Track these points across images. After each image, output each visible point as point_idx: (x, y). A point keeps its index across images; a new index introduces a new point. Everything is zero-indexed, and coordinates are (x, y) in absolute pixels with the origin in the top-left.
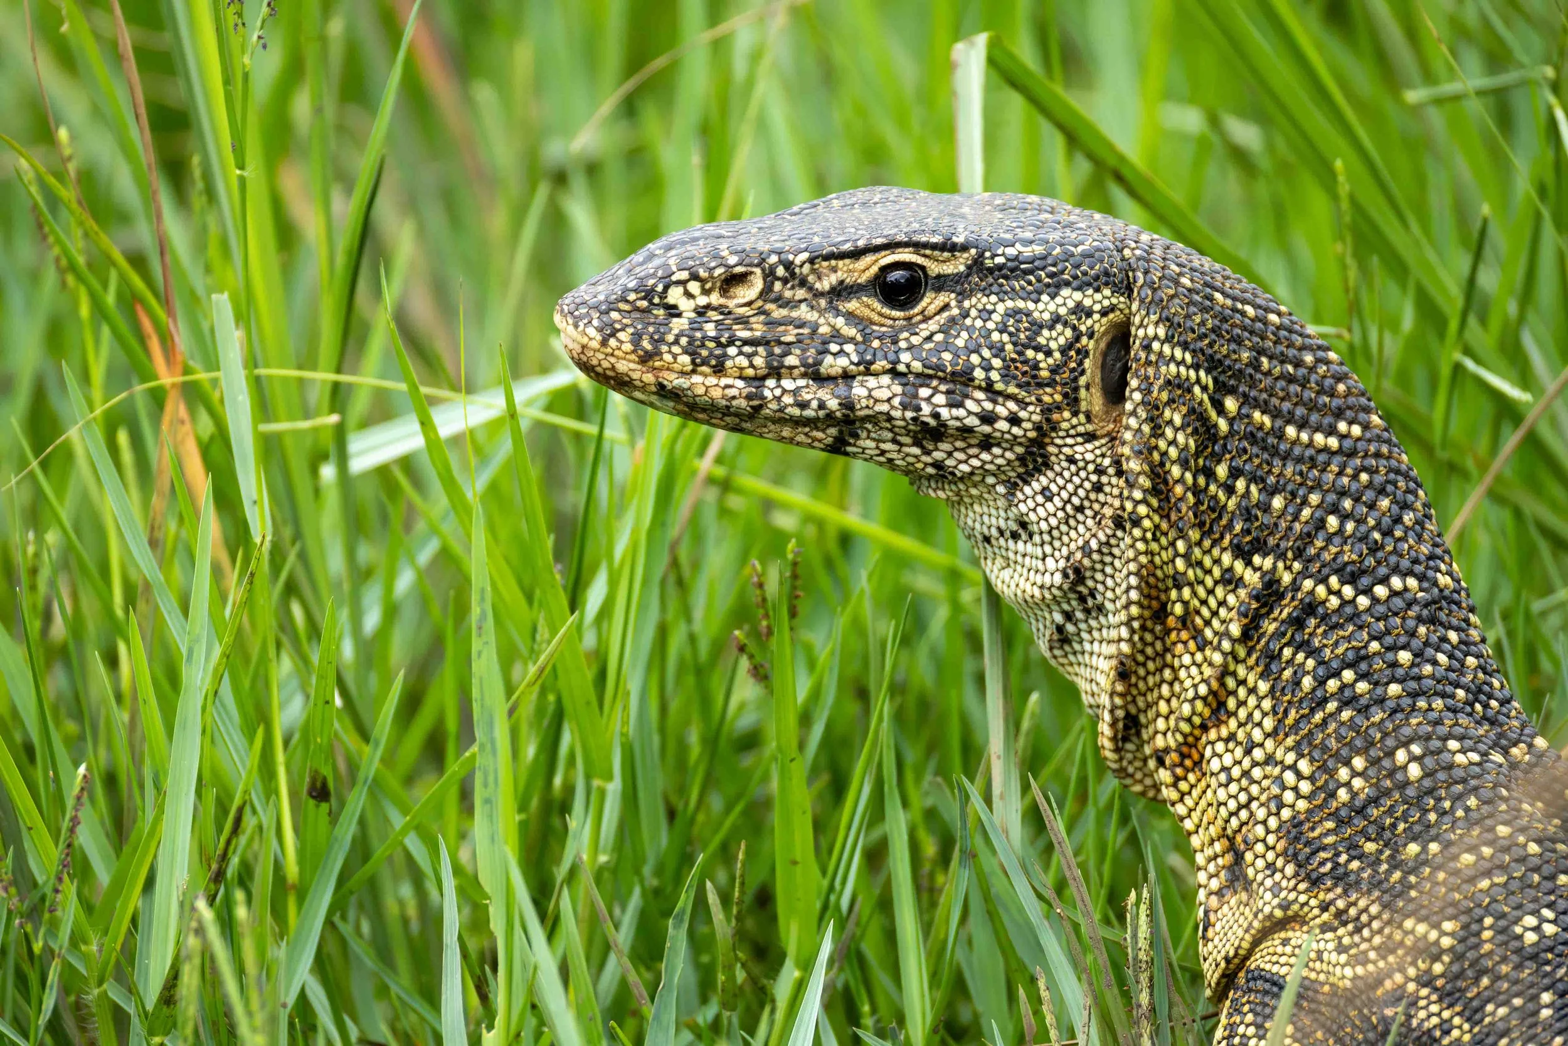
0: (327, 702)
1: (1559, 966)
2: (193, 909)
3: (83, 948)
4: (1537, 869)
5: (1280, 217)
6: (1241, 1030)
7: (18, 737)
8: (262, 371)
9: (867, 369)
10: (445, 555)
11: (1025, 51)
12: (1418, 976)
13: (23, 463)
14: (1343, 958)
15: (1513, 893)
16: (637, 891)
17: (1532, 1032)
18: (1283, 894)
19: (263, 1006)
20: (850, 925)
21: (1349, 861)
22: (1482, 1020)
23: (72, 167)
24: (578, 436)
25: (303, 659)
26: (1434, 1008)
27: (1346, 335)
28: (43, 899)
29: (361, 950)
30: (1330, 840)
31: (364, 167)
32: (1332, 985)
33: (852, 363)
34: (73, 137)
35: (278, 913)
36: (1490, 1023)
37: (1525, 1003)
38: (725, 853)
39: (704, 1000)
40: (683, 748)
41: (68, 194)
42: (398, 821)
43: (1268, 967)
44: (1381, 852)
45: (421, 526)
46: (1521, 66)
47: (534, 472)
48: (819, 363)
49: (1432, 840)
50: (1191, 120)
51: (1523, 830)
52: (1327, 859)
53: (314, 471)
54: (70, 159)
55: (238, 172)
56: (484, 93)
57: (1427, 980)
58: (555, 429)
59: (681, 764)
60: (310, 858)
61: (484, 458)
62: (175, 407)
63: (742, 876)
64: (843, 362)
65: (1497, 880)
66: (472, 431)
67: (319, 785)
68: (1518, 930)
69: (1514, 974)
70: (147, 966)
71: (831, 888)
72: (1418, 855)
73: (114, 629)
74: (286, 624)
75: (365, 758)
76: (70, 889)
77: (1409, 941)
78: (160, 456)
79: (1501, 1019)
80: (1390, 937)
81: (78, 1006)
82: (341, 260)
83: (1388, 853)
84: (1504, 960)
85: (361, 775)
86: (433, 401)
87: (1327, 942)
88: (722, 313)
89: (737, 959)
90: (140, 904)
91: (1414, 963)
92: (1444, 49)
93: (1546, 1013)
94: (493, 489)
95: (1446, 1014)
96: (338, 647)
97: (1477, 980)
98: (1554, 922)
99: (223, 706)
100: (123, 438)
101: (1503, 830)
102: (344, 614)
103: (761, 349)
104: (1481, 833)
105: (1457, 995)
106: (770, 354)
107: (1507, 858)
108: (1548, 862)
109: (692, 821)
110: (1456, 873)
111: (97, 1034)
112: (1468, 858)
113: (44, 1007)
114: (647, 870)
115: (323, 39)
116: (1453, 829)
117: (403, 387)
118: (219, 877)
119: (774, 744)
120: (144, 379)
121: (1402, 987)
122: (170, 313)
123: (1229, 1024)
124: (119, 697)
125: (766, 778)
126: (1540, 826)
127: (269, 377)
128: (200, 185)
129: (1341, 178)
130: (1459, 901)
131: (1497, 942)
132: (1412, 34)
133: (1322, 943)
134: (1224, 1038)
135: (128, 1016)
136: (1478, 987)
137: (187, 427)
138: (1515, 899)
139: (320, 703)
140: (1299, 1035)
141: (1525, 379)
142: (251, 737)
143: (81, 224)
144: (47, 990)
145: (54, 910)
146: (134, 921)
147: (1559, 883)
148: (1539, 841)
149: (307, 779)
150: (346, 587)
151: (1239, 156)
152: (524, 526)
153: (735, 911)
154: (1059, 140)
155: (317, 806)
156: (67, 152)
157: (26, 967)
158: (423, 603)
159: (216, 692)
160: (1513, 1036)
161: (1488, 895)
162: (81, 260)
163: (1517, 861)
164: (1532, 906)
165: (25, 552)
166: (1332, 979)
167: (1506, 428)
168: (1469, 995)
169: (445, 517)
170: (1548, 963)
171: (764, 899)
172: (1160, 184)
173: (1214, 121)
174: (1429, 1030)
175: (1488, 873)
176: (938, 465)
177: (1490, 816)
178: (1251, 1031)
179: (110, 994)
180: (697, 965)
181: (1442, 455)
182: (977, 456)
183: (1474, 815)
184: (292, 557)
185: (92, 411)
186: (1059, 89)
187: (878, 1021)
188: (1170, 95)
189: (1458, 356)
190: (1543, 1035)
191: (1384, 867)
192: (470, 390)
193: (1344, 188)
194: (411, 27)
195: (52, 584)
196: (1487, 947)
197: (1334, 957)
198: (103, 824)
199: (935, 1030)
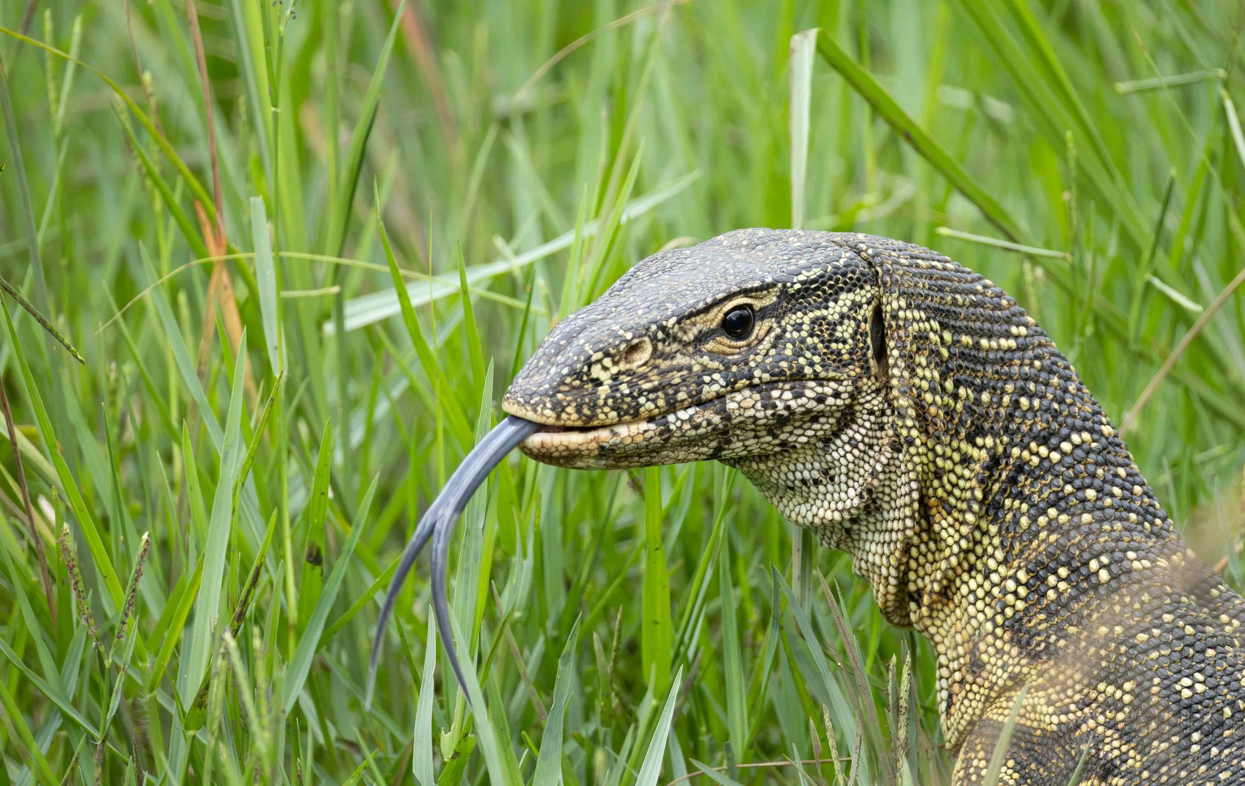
0: (323, 493)
1: (1206, 714)
2: (222, 639)
3: (140, 664)
4: (1191, 645)
5: (1023, 172)
6: (975, 763)
7: (98, 512)
8: (284, 254)
9: (733, 388)
10: (411, 390)
11: (844, 44)
12: (1105, 722)
13: (111, 315)
14: (1051, 709)
15: (1174, 662)
16: (541, 640)
17: (1184, 762)
18: (1010, 669)
19: (270, 710)
20: (694, 668)
21: (1057, 640)
22: (1149, 753)
23: (153, 101)
24: (511, 309)
25: (306, 463)
26: (1116, 744)
27: (1069, 257)
28: (112, 629)
29: (340, 674)
30: (1043, 626)
31: (364, 110)
32: (1043, 730)
33: (722, 387)
34: (155, 78)
35: (282, 644)
36: (1155, 754)
37: (1180, 740)
38: (606, 614)
39: (587, 719)
40: (578, 537)
41: (150, 120)
42: (370, 581)
43: (995, 717)
44: (1080, 633)
45: (395, 370)
46: (1201, 68)
47: (479, 334)
48: (700, 392)
49: (1118, 625)
50: (961, 98)
51: (1182, 617)
52: (1041, 641)
53: (320, 327)
54: (152, 95)
55: (273, 109)
56: (452, 59)
57: (1111, 725)
58: (494, 303)
59: (577, 549)
60: (306, 605)
61: (442, 323)
62: (221, 277)
63: (619, 630)
64: (716, 387)
65: (1163, 652)
66: (435, 302)
67: (314, 553)
68: (1178, 687)
69: (1174, 720)
70: (186, 679)
71: (681, 642)
72: (1106, 635)
73: (171, 435)
74: (294, 438)
75: (348, 536)
76: (133, 622)
77: (1101, 698)
78: (209, 310)
79: (1162, 751)
80: (1087, 695)
81: (135, 706)
82: (345, 176)
83: (1085, 634)
84: (1167, 708)
85: (345, 548)
86: (407, 280)
87: (1039, 698)
88: (629, 375)
89: (613, 690)
90: (182, 635)
91: (1103, 713)
92: (1147, 55)
93: (1195, 748)
94: (449, 344)
95: (1124, 748)
96: (332, 452)
97: (1147, 724)
98: (1203, 683)
99: (248, 494)
100: (182, 298)
101: (1167, 617)
102: (337, 431)
103: (660, 394)
104: (1152, 620)
105: (1133, 734)
106: (666, 395)
107: (1171, 637)
108: (1199, 640)
109: (583, 590)
110: (1134, 646)
111: (147, 727)
112: (1143, 637)
113: (111, 706)
114: (549, 624)
115: (337, 16)
116: (1132, 617)
117: (386, 269)
118: (241, 617)
119: (644, 536)
120: (199, 257)
121: (1094, 730)
122: (219, 209)
123: (966, 759)
124: (172, 485)
125: (637, 561)
126: (1195, 614)
127: (290, 258)
128: (244, 118)
129: (1070, 145)
130: (1136, 666)
131: (1161, 695)
132: (1124, 44)
133: (1036, 700)
134: (962, 769)
135: (171, 716)
136: (1148, 729)
137: (229, 291)
138: (1175, 667)
139: (318, 495)
140: (1018, 767)
141: (1196, 294)
142: (267, 519)
143: (157, 142)
144: (114, 694)
145: (121, 637)
146: (177, 647)
147: (1207, 655)
148: (1193, 625)
149: (306, 549)
150: (340, 411)
151: (995, 126)
152: (470, 374)
153: (613, 655)
154: (866, 109)
155: (313, 569)
156: (150, 90)
157: (98, 678)
158: (394, 426)
159: (243, 484)
160: (1171, 765)
161: (1157, 663)
162: (156, 170)
163: (1178, 639)
164: (1188, 671)
165: (108, 379)
166: (1043, 726)
167: (1181, 329)
168: (1141, 735)
169: (412, 363)
170: (1198, 712)
171: (633, 648)
172: (938, 143)
173: (978, 101)
174: (1112, 760)
175: (1157, 647)
176: (784, 444)
177: (1159, 608)
178: (983, 764)
179: (158, 699)
180: (582, 693)
181: (1134, 347)
182: (810, 428)
183: (1147, 607)
184: (301, 390)
185: (160, 277)
186: (867, 72)
187: (711, 739)
188: (947, 80)
189: (1148, 276)
190: (1192, 764)
191: (1083, 644)
192: (435, 273)
193: (1072, 152)
194: (401, 10)
195: (127, 402)
196: (1155, 699)
197: (1045, 709)
198: (157, 578)
199: (751, 746)
